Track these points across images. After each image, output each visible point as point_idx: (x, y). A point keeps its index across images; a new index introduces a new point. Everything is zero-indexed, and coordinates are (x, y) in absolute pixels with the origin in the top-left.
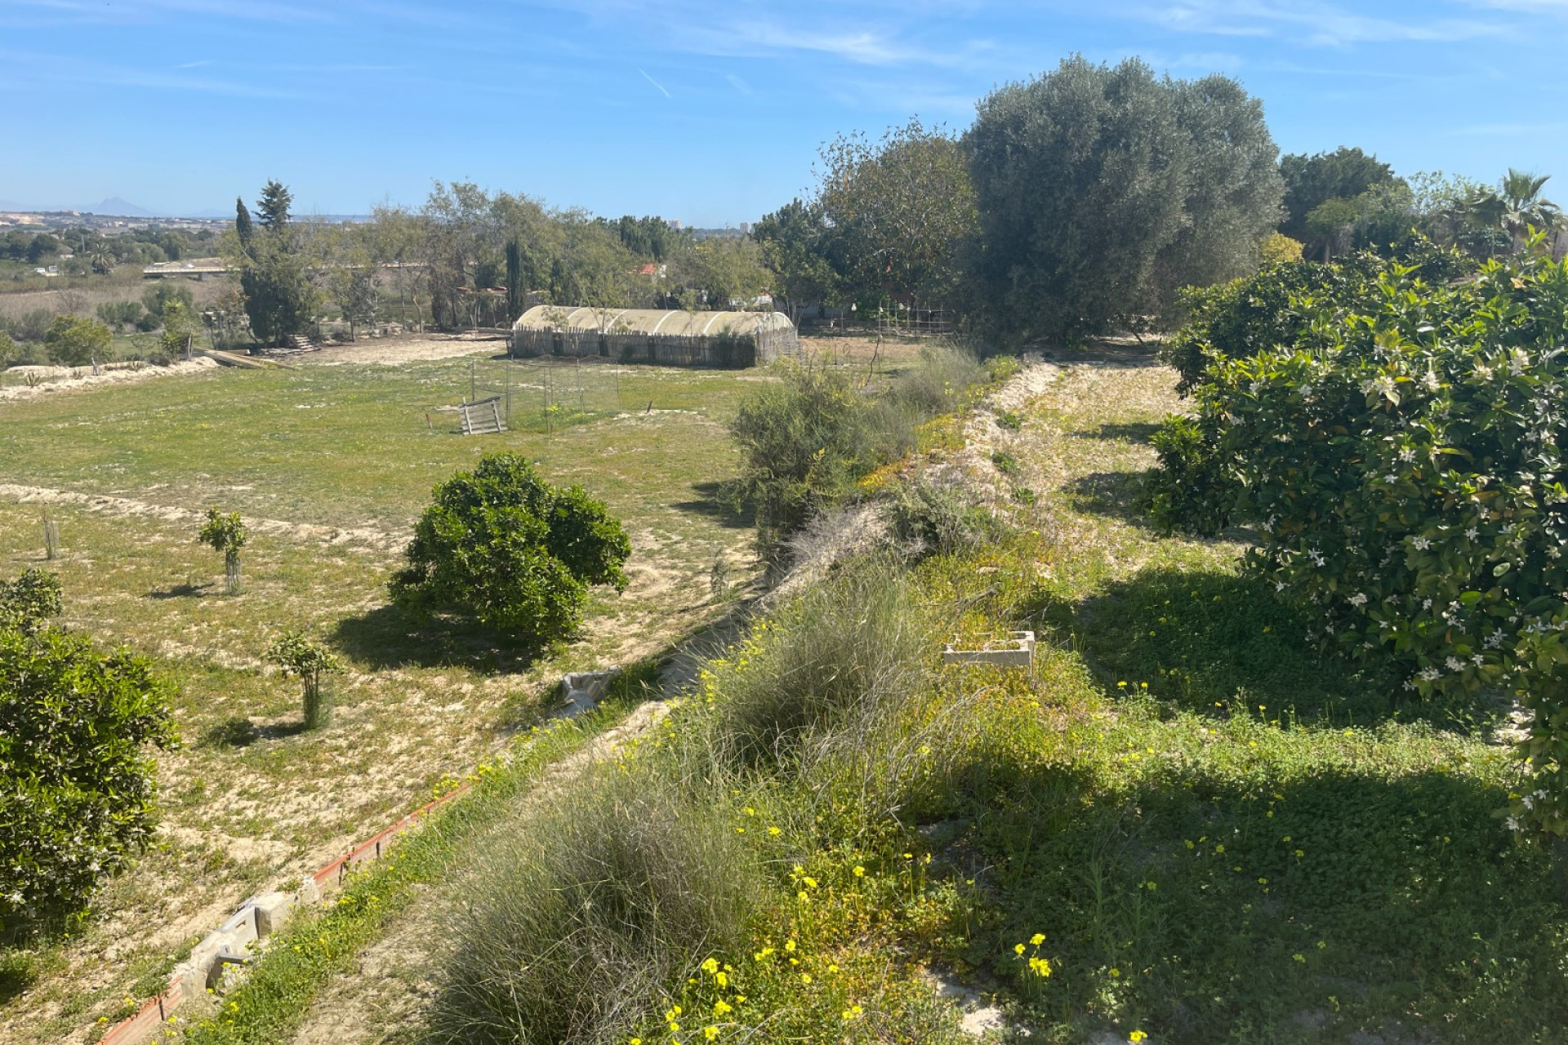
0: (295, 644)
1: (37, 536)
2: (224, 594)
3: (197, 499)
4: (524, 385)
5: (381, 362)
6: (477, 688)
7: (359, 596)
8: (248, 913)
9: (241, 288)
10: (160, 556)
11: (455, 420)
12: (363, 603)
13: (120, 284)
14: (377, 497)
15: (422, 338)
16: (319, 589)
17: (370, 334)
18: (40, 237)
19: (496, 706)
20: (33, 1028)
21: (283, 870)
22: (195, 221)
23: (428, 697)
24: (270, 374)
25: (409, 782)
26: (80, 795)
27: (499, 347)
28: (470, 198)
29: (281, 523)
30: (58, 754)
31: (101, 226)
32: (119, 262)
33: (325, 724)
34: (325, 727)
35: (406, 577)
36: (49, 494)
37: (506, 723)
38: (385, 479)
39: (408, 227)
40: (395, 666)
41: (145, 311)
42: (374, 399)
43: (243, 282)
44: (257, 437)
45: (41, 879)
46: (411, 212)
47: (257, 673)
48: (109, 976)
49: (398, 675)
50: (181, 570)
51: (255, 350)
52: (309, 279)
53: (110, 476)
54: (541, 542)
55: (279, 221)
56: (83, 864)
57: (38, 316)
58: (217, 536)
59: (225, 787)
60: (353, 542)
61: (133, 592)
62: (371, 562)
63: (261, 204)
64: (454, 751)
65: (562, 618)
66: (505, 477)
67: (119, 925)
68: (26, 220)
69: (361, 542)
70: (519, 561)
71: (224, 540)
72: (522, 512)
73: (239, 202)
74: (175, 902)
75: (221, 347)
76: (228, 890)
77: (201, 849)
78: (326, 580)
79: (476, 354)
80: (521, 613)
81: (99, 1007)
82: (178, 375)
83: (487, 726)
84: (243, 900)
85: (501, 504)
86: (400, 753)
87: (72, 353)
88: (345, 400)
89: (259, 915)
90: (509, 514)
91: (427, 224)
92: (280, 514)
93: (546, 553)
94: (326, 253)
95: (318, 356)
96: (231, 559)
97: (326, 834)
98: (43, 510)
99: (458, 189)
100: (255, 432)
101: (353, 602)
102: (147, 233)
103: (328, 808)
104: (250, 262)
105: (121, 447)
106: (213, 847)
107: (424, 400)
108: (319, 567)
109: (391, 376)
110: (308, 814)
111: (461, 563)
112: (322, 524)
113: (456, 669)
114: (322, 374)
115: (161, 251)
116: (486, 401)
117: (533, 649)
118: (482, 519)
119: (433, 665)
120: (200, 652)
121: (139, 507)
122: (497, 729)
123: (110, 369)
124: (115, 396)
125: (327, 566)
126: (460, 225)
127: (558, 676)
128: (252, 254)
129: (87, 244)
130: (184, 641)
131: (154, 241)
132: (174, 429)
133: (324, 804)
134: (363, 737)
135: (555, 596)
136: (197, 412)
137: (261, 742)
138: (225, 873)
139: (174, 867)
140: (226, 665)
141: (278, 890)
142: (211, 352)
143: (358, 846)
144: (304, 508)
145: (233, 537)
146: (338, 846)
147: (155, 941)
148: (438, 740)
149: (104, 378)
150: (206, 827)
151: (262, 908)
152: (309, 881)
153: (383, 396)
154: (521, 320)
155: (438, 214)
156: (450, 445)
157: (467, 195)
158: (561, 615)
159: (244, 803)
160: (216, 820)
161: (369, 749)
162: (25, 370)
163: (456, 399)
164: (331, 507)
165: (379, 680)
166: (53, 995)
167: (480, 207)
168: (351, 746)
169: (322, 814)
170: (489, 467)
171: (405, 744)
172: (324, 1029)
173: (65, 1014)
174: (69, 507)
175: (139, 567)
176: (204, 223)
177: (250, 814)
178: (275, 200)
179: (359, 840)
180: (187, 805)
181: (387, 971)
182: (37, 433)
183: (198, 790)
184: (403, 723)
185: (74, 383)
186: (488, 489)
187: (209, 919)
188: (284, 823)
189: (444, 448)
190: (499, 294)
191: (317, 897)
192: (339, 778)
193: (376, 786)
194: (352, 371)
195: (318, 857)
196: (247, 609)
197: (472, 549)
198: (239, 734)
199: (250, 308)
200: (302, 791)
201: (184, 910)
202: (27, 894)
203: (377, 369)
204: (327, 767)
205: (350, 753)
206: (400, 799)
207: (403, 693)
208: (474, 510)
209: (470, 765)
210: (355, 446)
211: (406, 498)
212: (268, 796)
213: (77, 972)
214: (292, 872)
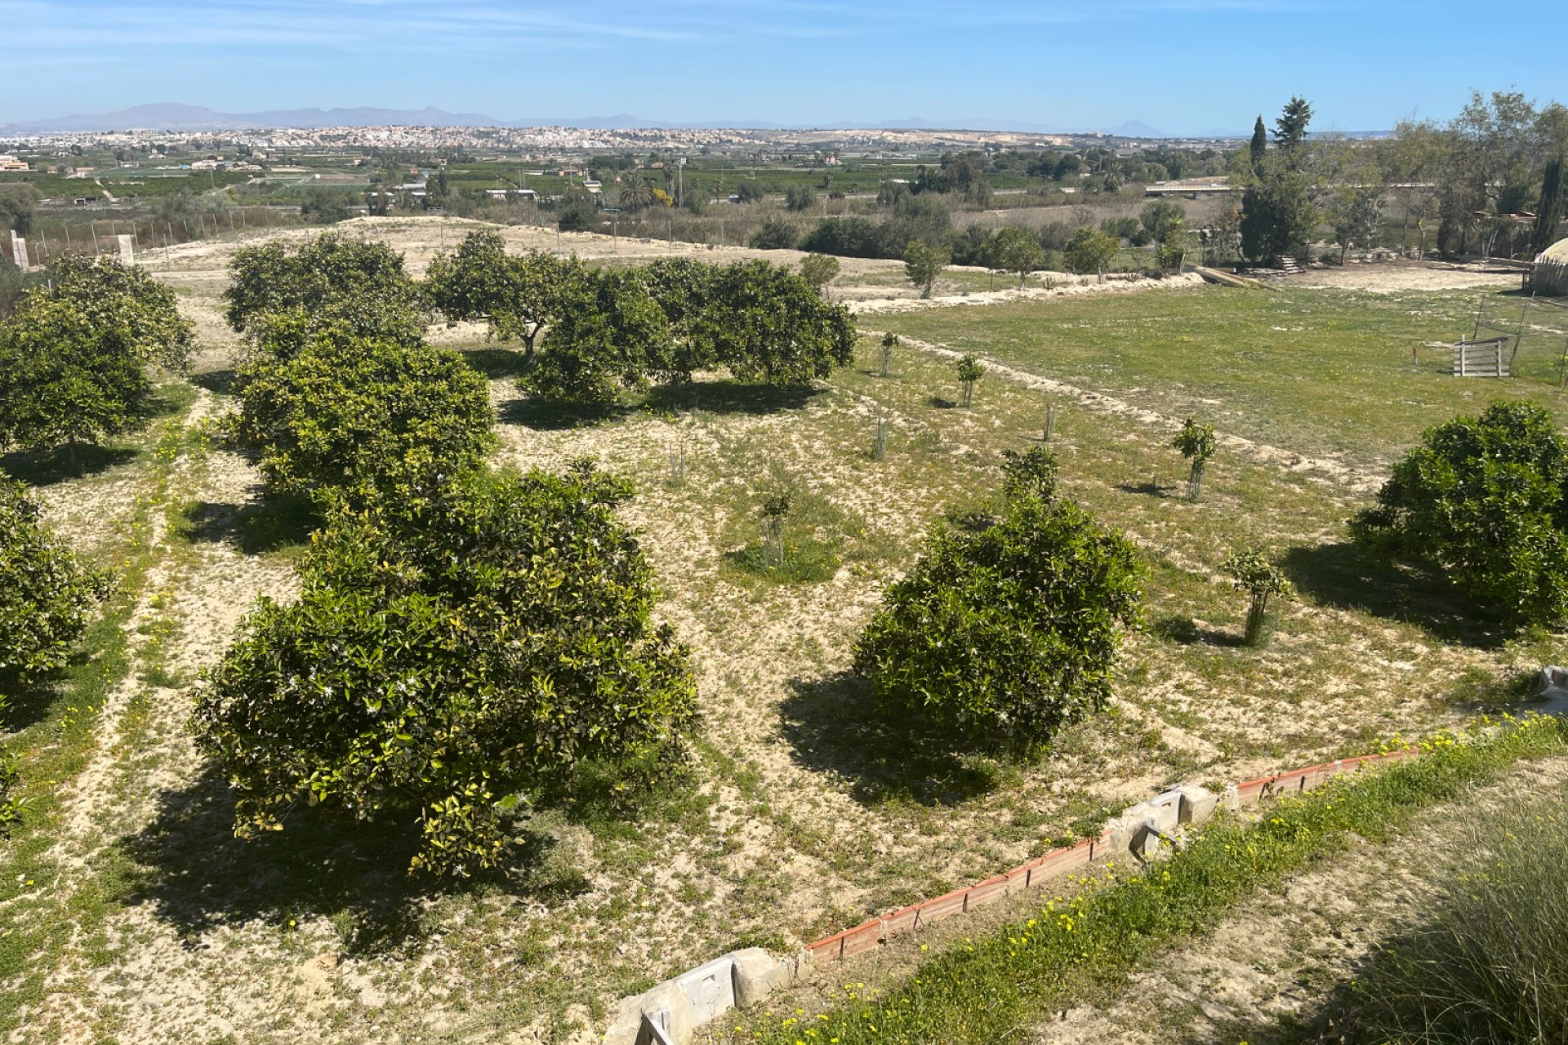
0: (1252, 561)
1: (1038, 419)
2: (1183, 499)
3: (1170, 406)
4: (1537, 327)
5: (1369, 289)
6: (1432, 653)
7: (1314, 527)
8: (1173, 797)
9: (1241, 206)
10: (1132, 453)
11: (1445, 359)
12: (1316, 535)
13: (1125, 201)
14: (1346, 429)
15: (1419, 265)
16: (1274, 512)
17: (1361, 259)
18: (1067, 157)
19: (1452, 677)
20: (990, 825)
21: (1209, 770)
22: (1200, 141)
23: (1373, 647)
24: (1251, 293)
25: (1342, 727)
26: (1065, 648)
27: (1514, 280)
28: (1511, 109)
29: (1244, 441)
30: (1051, 607)
31: (1117, 147)
32: (1127, 181)
33: (1264, 646)
34: (1263, 648)
35: (1369, 517)
36: (1051, 385)
37: (1462, 699)
38: (1356, 413)
39: (1432, 143)
40: (1343, 605)
41: (1141, 227)
42: (1356, 328)
43: (1245, 201)
44: (1231, 354)
45: (1023, 706)
46: (1437, 127)
47: (1205, 580)
48: (1053, 807)
49: (1345, 616)
50: (1149, 470)
51: (1241, 268)
52: (1311, 198)
53: (1100, 375)
54: (1547, 510)
55: (1294, 138)
56: (1058, 707)
57: (1054, 227)
58: (1188, 444)
59: (1165, 676)
60: (1314, 472)
61: (1107, 481)
62: (1330, 495)
63: (1280, 121)
64: (1396, 711)
65: (1554, 600)
66: (1518, 429)
67: (1065, 766)
68: (1058, 142)
69: (1323, 474)
70: (1515, 526)
71: (1195, 448)
72: (1531, 470)
73: (1259, 120)
74: (1112, 764)
75: (1210, 264)
76: (1158, 769)
77: (1139, 725)
78: (1281, 504)
79: (1481, 287)
80: (1503, 585)
81: (1043, 828)
82: (1167, 288)
83: (1439, 696)
84: (1169, 783)
85: (1505, 458)
86: (1336, 695)
87: (1084, 261)
88: (1324, 325)
89: (1183, 801)
90: (1515, 471)
91: (1454, 139)
92: (1244, 432)
93: (1549, 523)
94: (1335, 171)
95: (1302, 278)
96: (1197, 467)
97: (1252, 751)
98: (1048, 398)
99: (1499, 100)
100: (1229, 348)
101: (1306, 531)
102: (1156, 153)
103: (1255, 726)
104: (1257, 183)
105: (1112, 351)
106: (1150, 727)
107: (1412, 333)
108: (1276, 491)
109: (1378, 304)
110: (1236, 726)
111: (1443, 516)
112: (1284, 448)
113: (1411, 627)
114: (1303, 297)
115: (1165, 170)
116: (1490, 341)
117: (1506, 627)
118: (1479, 472)
119: (1385, 615)
120: (1158, 548)
121: (1121, 407)
122: (1448, 702)
123: (1110, 279)
124: (1112, 304)
125: (1284, 491)
126: (1492, 142)
127: (1534, 665)
128: (1260, 173)
129: (1104, 164)
130: (1145, 535)
131: (1159, 161)
132: (1158, 338)
133: (1253, 721)
134: (1299, 668)
135: (1552, 575)
136: (1180, 324)
137: (1201, 644)
138: (1156, 753)
139: (1115, 733)
140: (1178, 565)
141: (1204, 786)
142: (1200, 268)
143: (1285, 773)
144: (1268, 430)
145: (1203, 447)
146: (1264, 766)
147: (1092, 790)
148: (1380, 695)
149: (1105, 286)
150: (1145, 706)
151: (1189, 797)
152: (1232, 789)
153: (1366, 325)
154: (1546, 253)
155: (1469, 130)
156: (1437, 385)
157: (1509, 107)
158: (1554, 597)
159: (1178, 696)
160: (1152, 702)
161: (1304, 682)
162: (1044, 275)
163: (1450, 336)
164: (1295, 432)
165: (1324, 616)
166: (1007, 803)
167: (1522, 120)
168: (1286, 674)
169: (1250, 730)
170: (1499, 415)
171: (1343, 688)
172: (1244, 932)
173: (1016, 823)
174: (1066, 398)
175: (1115, 460)
176: (1209, 143)
177: (1184, 708)
178: (1296, 115)
179: (1285, 767)
180: (1132, 682)
181: (1312, 905)
182: (1047, 330)
183: (1141, 671)
184: (1342, 666)
185: (1081, 289)
186: (1493, 440)
187: (1139, 790)
188: (1214, 726)
189: (1428, 388)
190: (1524, 220)
191: (1236, 806)
192: (1271, 701)
193: (1306, 720)
194: (1335, 296)
195: (1243, 768)
196: (1203, 517)
197: (1461, 502)
198: (1180, 632)
199: (1245, 228)
200: (1233, 702)
201: (1118, 773)
202: (1011, 714)
203: (1362, 296)
204: (1260, 687)
205: (1284, 680)
206: (1330, 741)
207: (1347, 637)
208: (1470, 460)
209: (1412, 731)
210: (1328, 374)
211: (1375, 434)
212: (1202, 696)
213: (1028, 793)
214: (1218, 775)
